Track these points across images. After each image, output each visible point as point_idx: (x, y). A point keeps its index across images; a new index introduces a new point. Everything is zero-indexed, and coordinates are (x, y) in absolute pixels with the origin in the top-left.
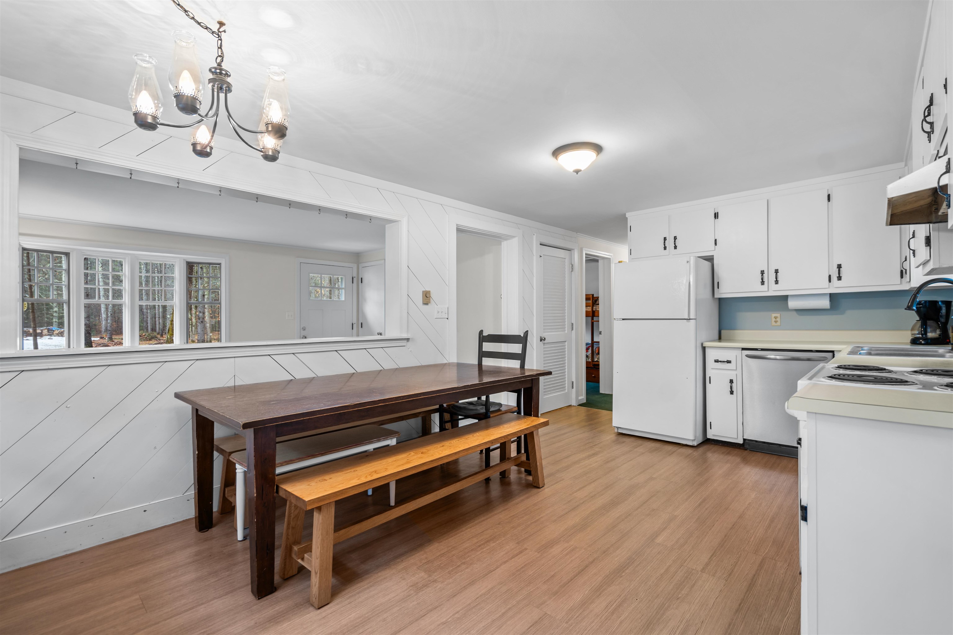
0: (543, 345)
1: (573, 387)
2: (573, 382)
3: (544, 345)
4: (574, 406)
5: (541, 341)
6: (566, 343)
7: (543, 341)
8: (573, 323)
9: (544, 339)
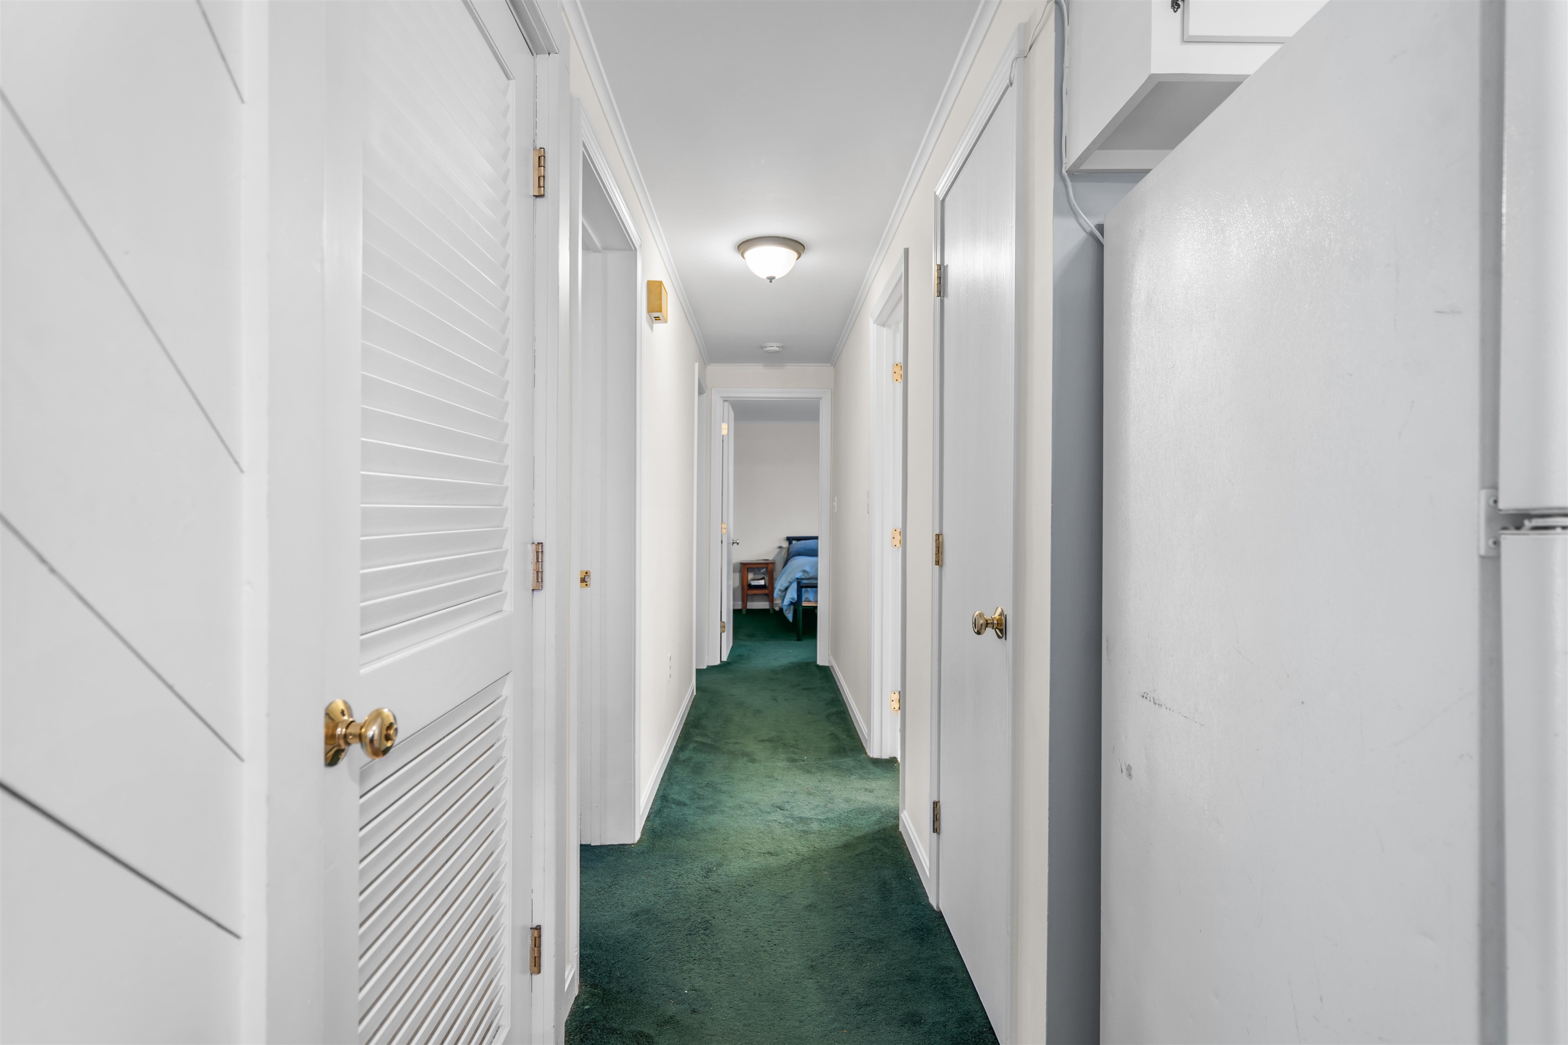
0: (356, 785)
1: (536, 965)
2: (538, 928)
3: (363, 781)
5: (333, 759)
6: (507, 689)
7: (356, 754)
8: (542, 543)
9: (376, 738)
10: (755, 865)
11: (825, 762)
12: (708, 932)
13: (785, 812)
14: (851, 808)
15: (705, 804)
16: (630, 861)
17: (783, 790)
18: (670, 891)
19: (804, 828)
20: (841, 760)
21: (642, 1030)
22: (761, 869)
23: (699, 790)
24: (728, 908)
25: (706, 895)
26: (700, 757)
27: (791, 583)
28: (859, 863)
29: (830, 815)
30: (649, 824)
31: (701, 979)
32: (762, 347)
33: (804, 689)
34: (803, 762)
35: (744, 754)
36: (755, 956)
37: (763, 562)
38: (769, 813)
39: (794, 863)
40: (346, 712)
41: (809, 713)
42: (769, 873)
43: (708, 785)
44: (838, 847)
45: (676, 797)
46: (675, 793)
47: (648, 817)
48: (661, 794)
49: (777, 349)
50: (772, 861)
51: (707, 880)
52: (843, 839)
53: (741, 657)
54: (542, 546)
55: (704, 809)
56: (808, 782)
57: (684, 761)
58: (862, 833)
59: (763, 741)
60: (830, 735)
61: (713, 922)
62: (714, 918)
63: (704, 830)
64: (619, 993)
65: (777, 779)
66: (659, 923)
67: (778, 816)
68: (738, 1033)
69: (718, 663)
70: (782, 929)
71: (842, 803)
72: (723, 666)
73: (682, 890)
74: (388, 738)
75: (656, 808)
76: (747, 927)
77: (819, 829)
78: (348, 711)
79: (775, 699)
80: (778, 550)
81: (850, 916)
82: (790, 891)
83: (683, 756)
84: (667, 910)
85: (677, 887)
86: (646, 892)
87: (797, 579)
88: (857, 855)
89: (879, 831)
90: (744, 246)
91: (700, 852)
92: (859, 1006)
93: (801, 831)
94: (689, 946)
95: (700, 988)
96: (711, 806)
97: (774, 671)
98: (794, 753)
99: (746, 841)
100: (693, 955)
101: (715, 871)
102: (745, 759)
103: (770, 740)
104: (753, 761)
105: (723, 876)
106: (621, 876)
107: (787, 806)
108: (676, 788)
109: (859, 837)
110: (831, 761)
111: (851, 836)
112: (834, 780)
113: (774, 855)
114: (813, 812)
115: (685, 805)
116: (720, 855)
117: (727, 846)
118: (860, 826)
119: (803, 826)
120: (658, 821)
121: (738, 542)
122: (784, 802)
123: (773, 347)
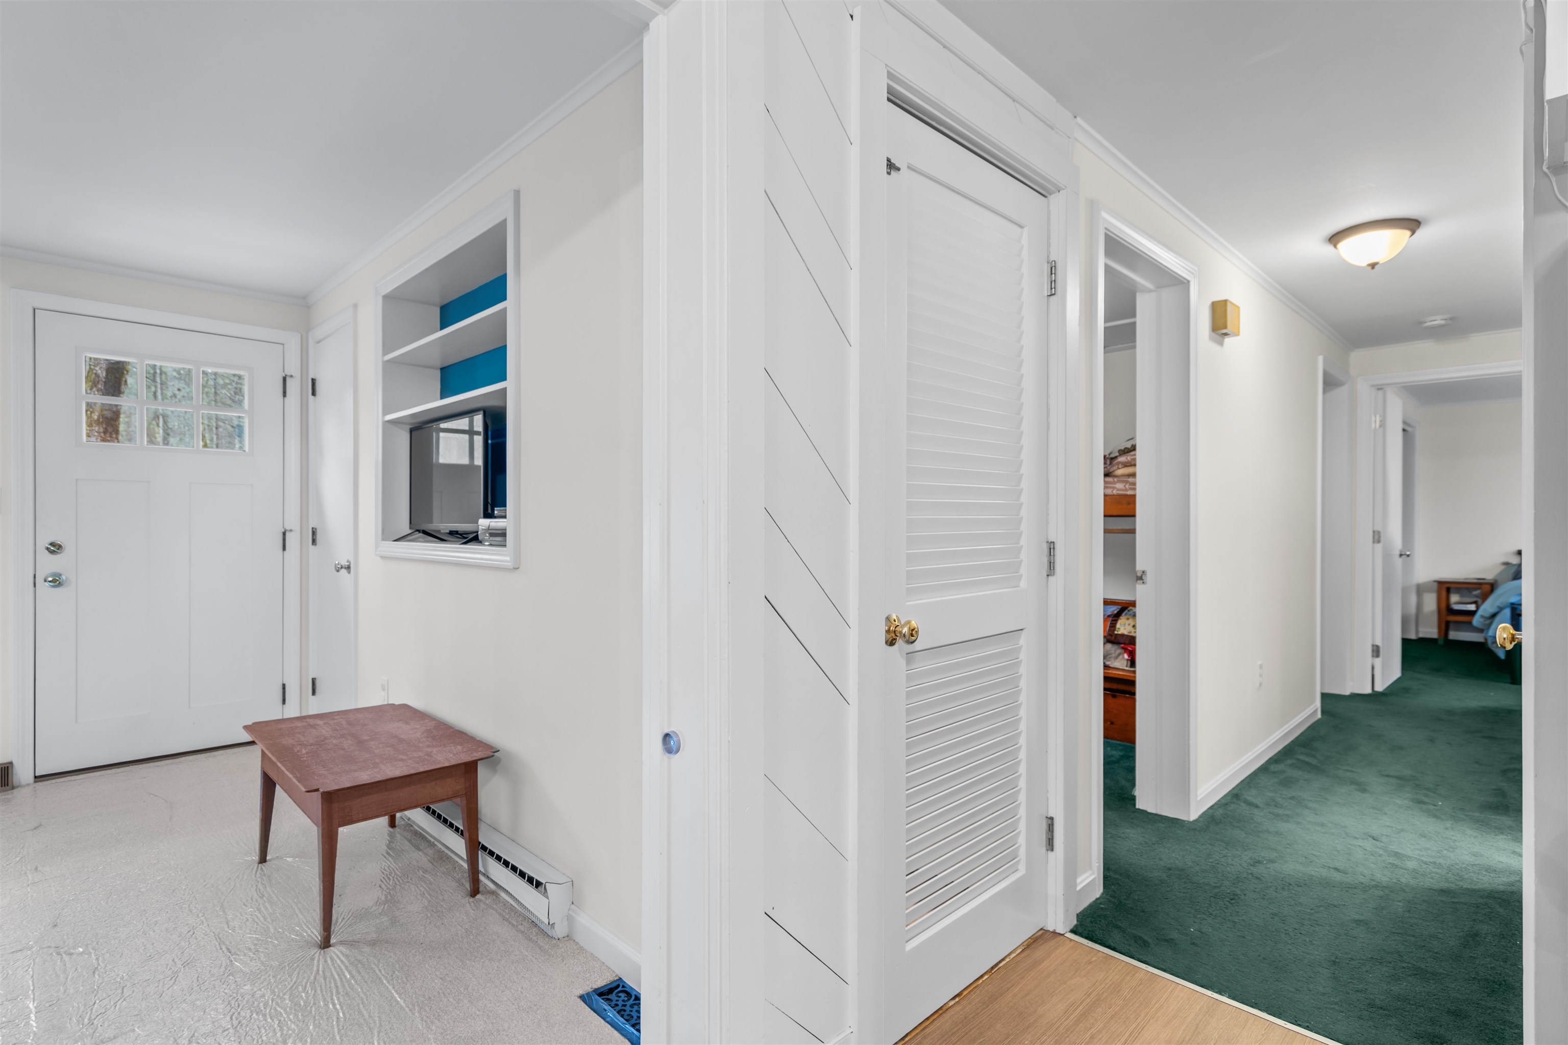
0: (904, 662)
1: (1050, 844)
2: (1052, 819)
3: (909, 662)
4: (1054, 932)
5: (891, 643)
6: (1023, 640)
7: (900, 643)
8: (1053, 542)
9: (906, 634)
10: (1313, 873)
11: (1466, 813)
12: (1233, 901)
13: (1378, 843)
14: (1478, 862)
15: (1281, 812)
16: (1179, 832)
17: (1388, 824)
18: (1210, 864)
19: (1395, 862)
20: (1493, 817)
21: (1142, 936)
22: (1318, 878)
23: (1280, 799)
24: (1264, 893)
25: (1245, 878)
26: (1297, 773)
27: (1501, 609)
28: (1451, 910)
29: (1441, 861)
30: (1211, 811)
31: (1210, 928)
32: (1421, 323)
33: (1484, 737)
34: (1433, 807)
35: (1353, 782)
36: (1274, 934)
37: (1475, 581)
38: (1356, 838)
39: (1363, 885)
40: (896, 620)
41: (1477, 763)
42: (1327, 883)
43: (1292, 798)
44: (1430, 889)
45: (1249, 798)
46: (1251, 795)
47: (1213, 806)
48: (1235, 792)
49: (1443, 322)
50: (1337, 876)
51: (1252, 868)
52: (1444, 885)
53: (1406, 690)
54: (1054, 545)
55: (1278, 815)
56: (1431, 826)
57: (1274, 772)
58: (1476, 887)
59: (1388, 776)
60: (1495, 790)
61: (1243, 897)
62: (1245, 895)
63: (1268, 832)
64: (1132, 908)
65: (1385, 814)
66: (1187, 881)
67: (1369, 845)
68: (1229, 972)
69: (1368, 690)
70: (1316, 926)
71: (1467, 855)
72: (1375, 696)
73: (1222, 867)
74: (912, 635)
75: (1223, 801)
76: (1277, 912)
77: (1415, 868)
78: (898, 620)
79: (1432, 740)
80: (1503, 567)
81: (1408, 944)
82: (1343, 903)
83: (1273, 768)
84: (1199, 875)
85: (1218, 864)
86: (1186, 857)
87: (1512, 604)
88: (1453, 902)
89: (1502, 892)
90: (1335, 238)
91: (1255, 846)
92: (1372, 1005)
93: (1390, 863)
94: (1210, 905)
95: (1207, 933)
96: (1287, 815)
97: (1450, 712)
98: (1426, 795)
99: (1314, 852)
100: (1211, 911)
101: (1264, 864)
102: (1353, 787)
103: (1399, 778)
104: (1364, 791)
105: (1271, 870)
106: (1166, 840)
107: (1384, 839)
108: (1254, 792)
109: (1468, 889)
110: (1477, 814)
111: (1457, 885)
112: (1469, 832)
113: (1340, 872)
114: (1417, 852)
115: (1257, 807)
116: (1276, 854)
117: (1288, 850)
118: (1477, 880)
119: (1395, 860)
120: (1221, 811)
121: (1408, 553)
122: (1383, 835)
123: (1438, 321)
